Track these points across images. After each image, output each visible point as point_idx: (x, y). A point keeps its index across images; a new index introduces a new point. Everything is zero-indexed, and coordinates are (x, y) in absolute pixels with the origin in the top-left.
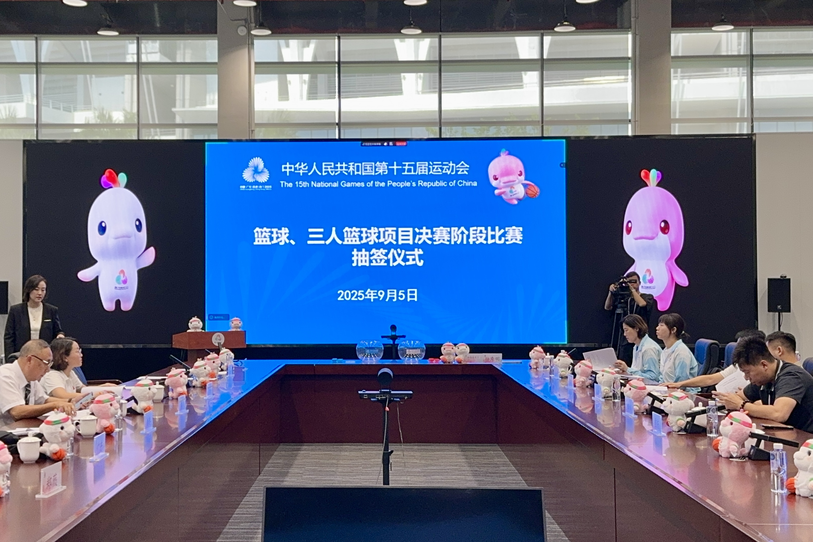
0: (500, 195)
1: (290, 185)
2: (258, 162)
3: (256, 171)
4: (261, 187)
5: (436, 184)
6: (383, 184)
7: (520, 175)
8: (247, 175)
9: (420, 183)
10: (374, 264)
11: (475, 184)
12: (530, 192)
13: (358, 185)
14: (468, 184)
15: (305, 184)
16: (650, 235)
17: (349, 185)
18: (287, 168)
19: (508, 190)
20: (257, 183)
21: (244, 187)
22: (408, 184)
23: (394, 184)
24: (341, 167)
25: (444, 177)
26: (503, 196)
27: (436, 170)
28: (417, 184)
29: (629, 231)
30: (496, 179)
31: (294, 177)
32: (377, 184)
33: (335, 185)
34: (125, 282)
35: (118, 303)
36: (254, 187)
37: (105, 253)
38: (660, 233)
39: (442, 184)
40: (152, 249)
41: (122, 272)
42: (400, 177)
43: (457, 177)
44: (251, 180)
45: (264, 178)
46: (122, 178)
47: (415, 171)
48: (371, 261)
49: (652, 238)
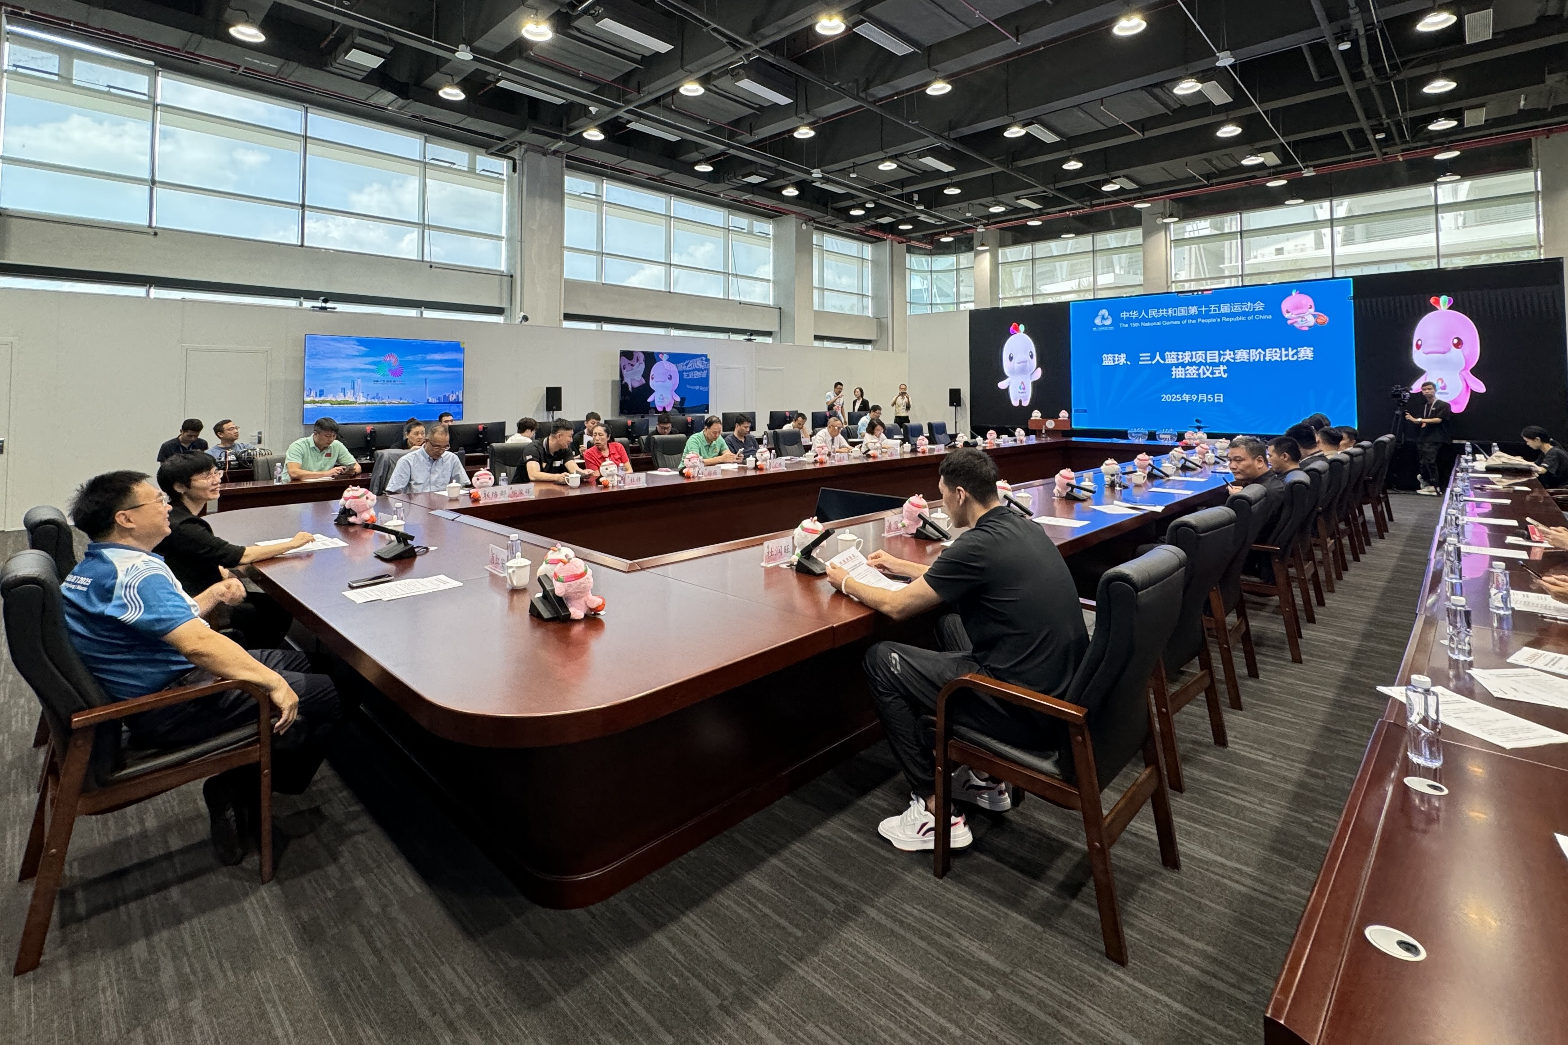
0: (1292, 324)
1: (1127, 326)
2: (1104, 312)
3: (1103, 318)
4: (1106, 328)
5: (1237, 319)
6: (1194, 322)
7: (1311, 307)
8: (1098, 321)
9: (1224, 319)
10: (1188, 376)
11: (1270, 317)
12: (1319, 321)
13: (1176, 323)
14: (1264, 317)
15: (1136, 325)
16: (1442, 350)
17: (1168, 323)
18: (1124, 315)
19: (1299, 320)
20: (1104, 326)
21: (1095, 329)
22: (1214, 320)
23: (1203, 321)
24: (1163, 312)
25: (1244, 314)
26: (1295, 325)
27: (1237, 308)
29: (1418, 347)
30: (1288, 312)
31: (1129, 320)
32: (1190, 321)
33: (1159, 324)
34: (1024, 389)
35: (1020, 402)
36: (1101, 329)
37: (1013, 372)
38: (1453, 348)
39: (1243, 319)
40: (1039, 369)
41: (1022, 383)
42: (1207, 315)
43: (1254, 313)
44: (1100, 324)
45: (1108, 322)
46: (1022, 327)
48: (1186, 375)
49: (1444, 353)
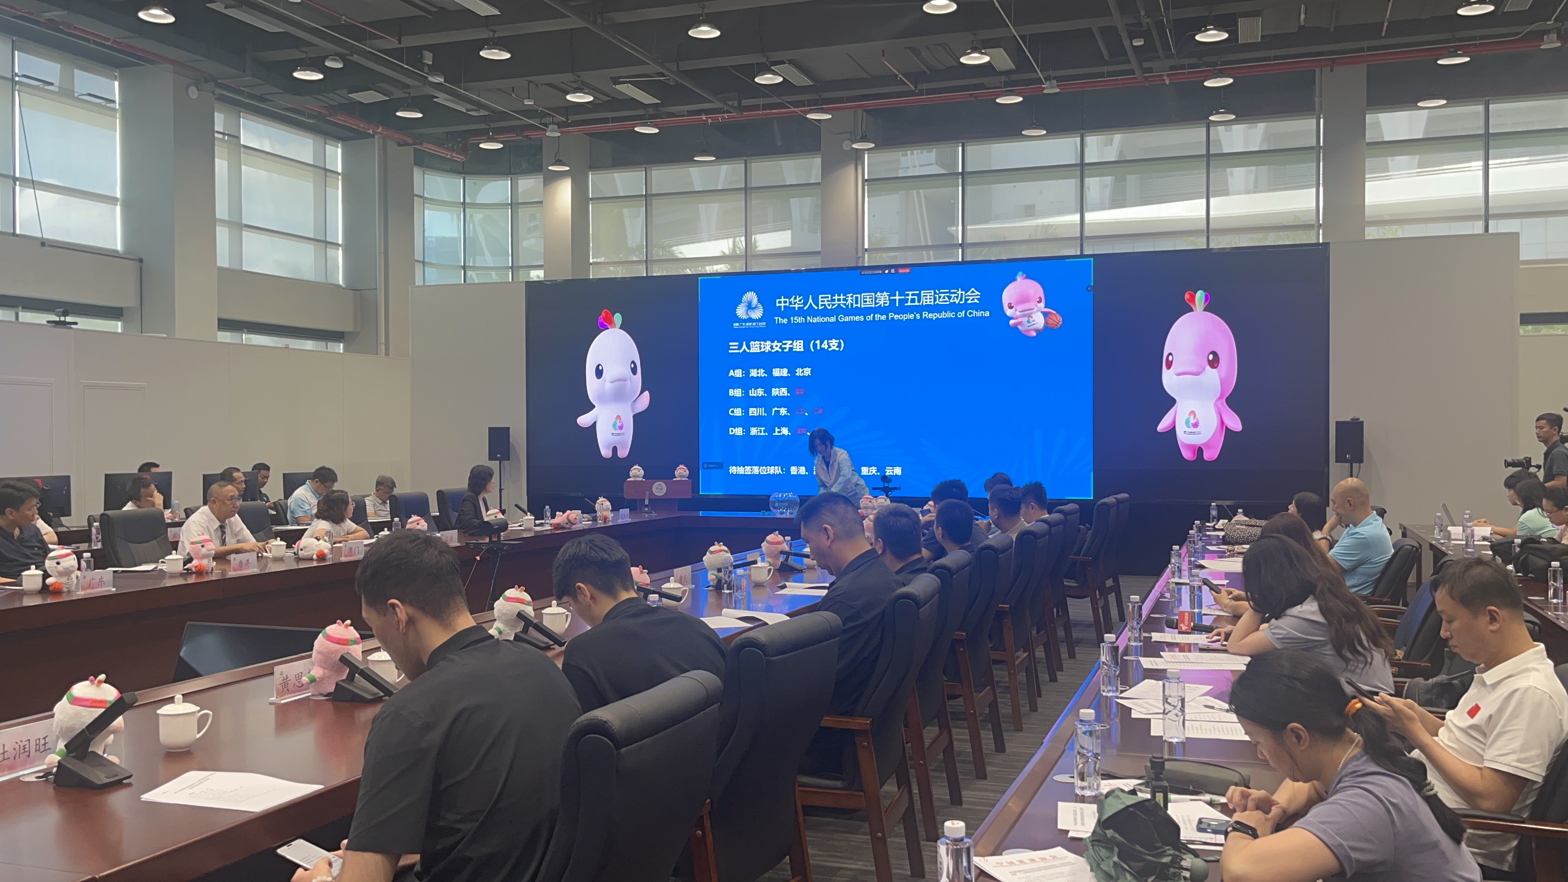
0: (1015, 327)
1: (785, 321)
2: (751, 296)
3: (750, 307)
4: (754, 324)
5: (943, 315)
6: (884, 317)
7: (1039, 302)
8: (741, 311)
9: (925, 315)
11: (987, 314)
12: (1050, 322)
13: (857, 318)
14: (979, 314)
15: (799, 320)
16: (1194, 369)
17: (847, 319)
18: (782, 303)
19: (1025, 319)
20: (750, 320)
21: (737, 324)
22: (912, 316)
23: (896, 317)
24: (839, 300)
25: (953, 307)
26: (1019, 327)
27: (943, 299)
28: (921, 316)
29: (1169, 365)
30: (1011, 307)
31: (789, 312)
32: (877, 316)
33: (833, 319)
34: (621, 428)
35: (615, 449)
36: (747, 324)
37: (602, 398)
38: (1208, 367)
39: (950, 315)
40: (647, 393)
41: (618, 417)
42: (903, 309)
43: (966, 306)
44: (744, 317)
45: (757, 314)
46: (618, 318)
47: (919, 301)
49: (1197, 374)
